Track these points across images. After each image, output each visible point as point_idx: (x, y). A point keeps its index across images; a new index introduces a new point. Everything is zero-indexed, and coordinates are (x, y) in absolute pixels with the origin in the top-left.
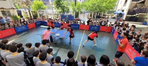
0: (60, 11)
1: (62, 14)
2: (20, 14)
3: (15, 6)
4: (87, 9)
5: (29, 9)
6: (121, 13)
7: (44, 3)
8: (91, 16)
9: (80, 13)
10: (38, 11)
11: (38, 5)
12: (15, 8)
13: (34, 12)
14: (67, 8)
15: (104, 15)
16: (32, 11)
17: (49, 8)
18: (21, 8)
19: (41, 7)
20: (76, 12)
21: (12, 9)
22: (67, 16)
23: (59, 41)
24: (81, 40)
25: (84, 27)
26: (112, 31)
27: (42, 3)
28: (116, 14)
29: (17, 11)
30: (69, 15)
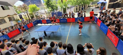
0: (51, 10)
1: (52, 12)
2: (21, 17)
3: (17, 12)
4: (73, 4)
5: (27, 13)
6: (103, 3)
7: (37, 6)
8: (77, 9)
9: (67, 8)
10: (34, 13)
11: (33, 8)
12: (17, 13)
13: (31, 14)
14: (55, 6)
15: (89, 6)
16: (29, 14)
17: (42, 9)
18: (21, 12)
19: (36, 9)
20: (63, 8)
21: (15, 14)
22: (56, 13)
23: (52, 35)
24: (68, 31)
25: (71, 20)
26: (96, 20)
27: (36, 6)
28: (99, 4)
29: (19, 15)
30: (58, 12)
